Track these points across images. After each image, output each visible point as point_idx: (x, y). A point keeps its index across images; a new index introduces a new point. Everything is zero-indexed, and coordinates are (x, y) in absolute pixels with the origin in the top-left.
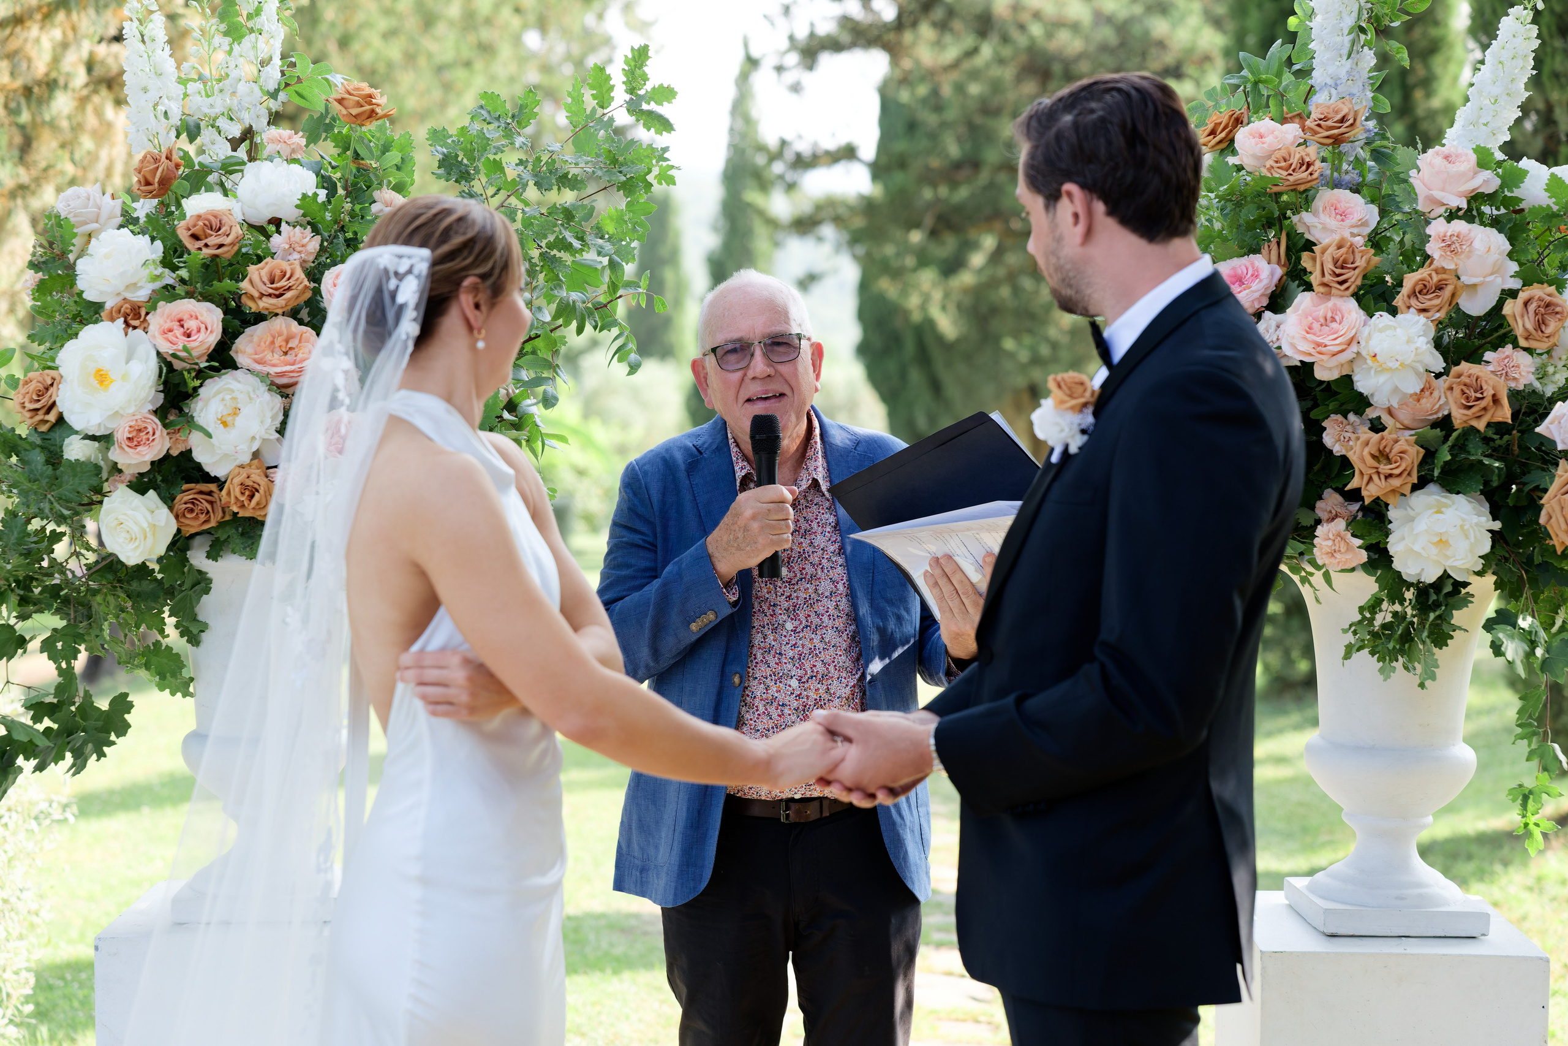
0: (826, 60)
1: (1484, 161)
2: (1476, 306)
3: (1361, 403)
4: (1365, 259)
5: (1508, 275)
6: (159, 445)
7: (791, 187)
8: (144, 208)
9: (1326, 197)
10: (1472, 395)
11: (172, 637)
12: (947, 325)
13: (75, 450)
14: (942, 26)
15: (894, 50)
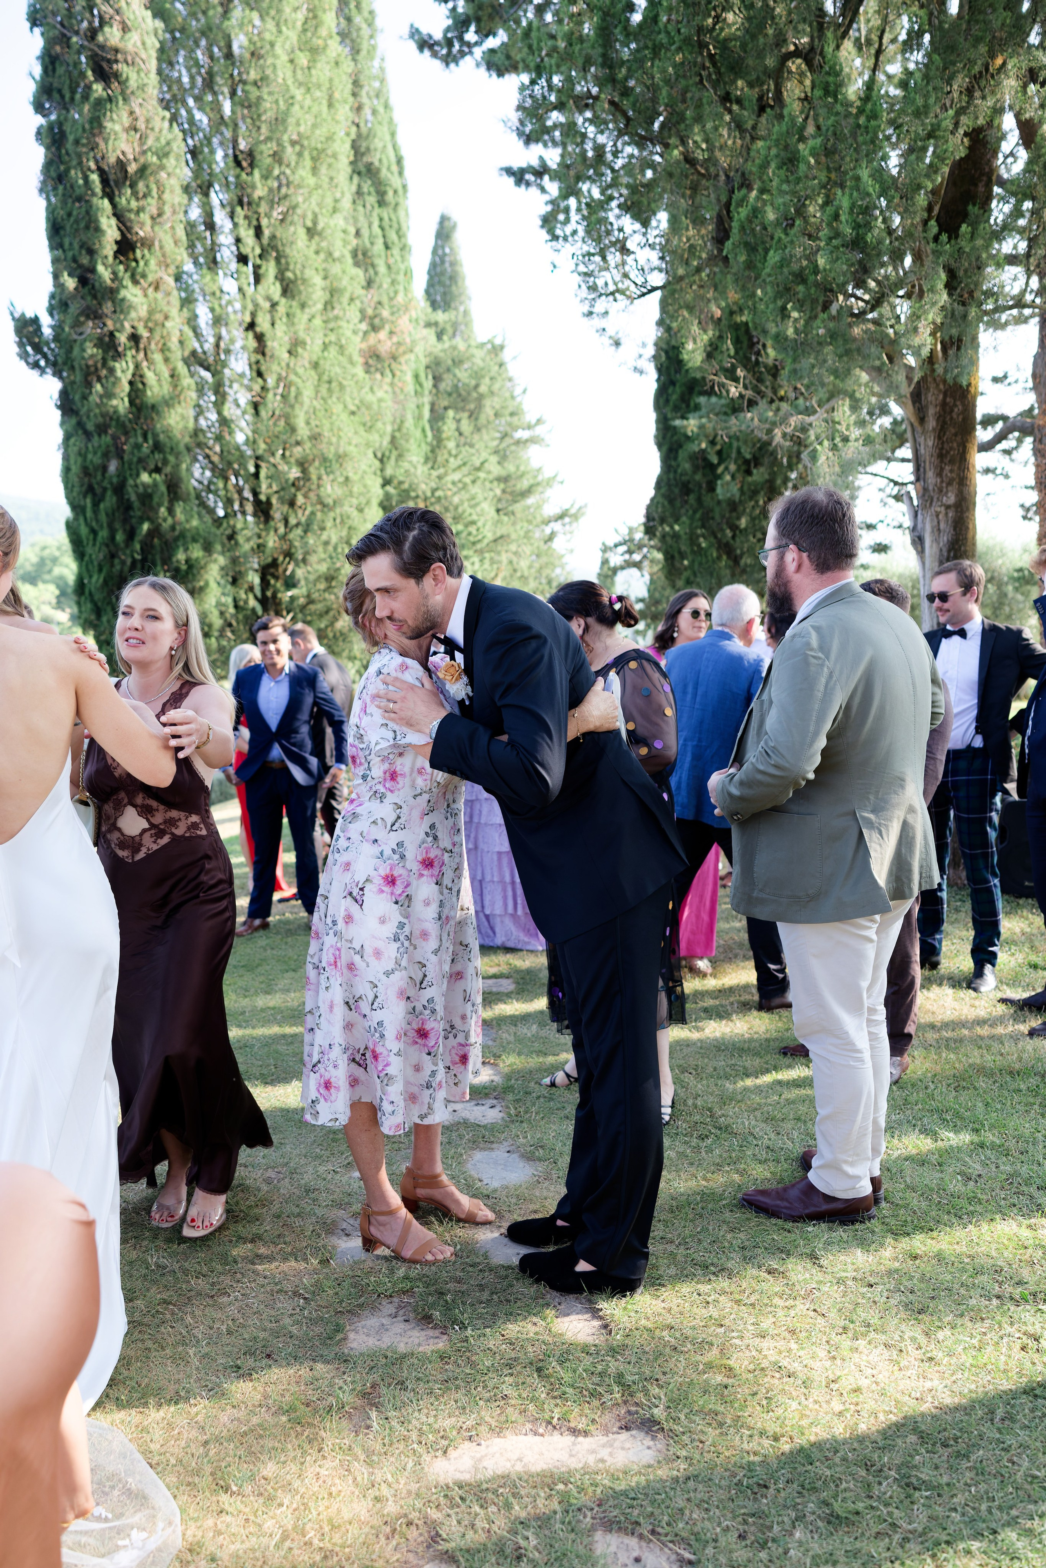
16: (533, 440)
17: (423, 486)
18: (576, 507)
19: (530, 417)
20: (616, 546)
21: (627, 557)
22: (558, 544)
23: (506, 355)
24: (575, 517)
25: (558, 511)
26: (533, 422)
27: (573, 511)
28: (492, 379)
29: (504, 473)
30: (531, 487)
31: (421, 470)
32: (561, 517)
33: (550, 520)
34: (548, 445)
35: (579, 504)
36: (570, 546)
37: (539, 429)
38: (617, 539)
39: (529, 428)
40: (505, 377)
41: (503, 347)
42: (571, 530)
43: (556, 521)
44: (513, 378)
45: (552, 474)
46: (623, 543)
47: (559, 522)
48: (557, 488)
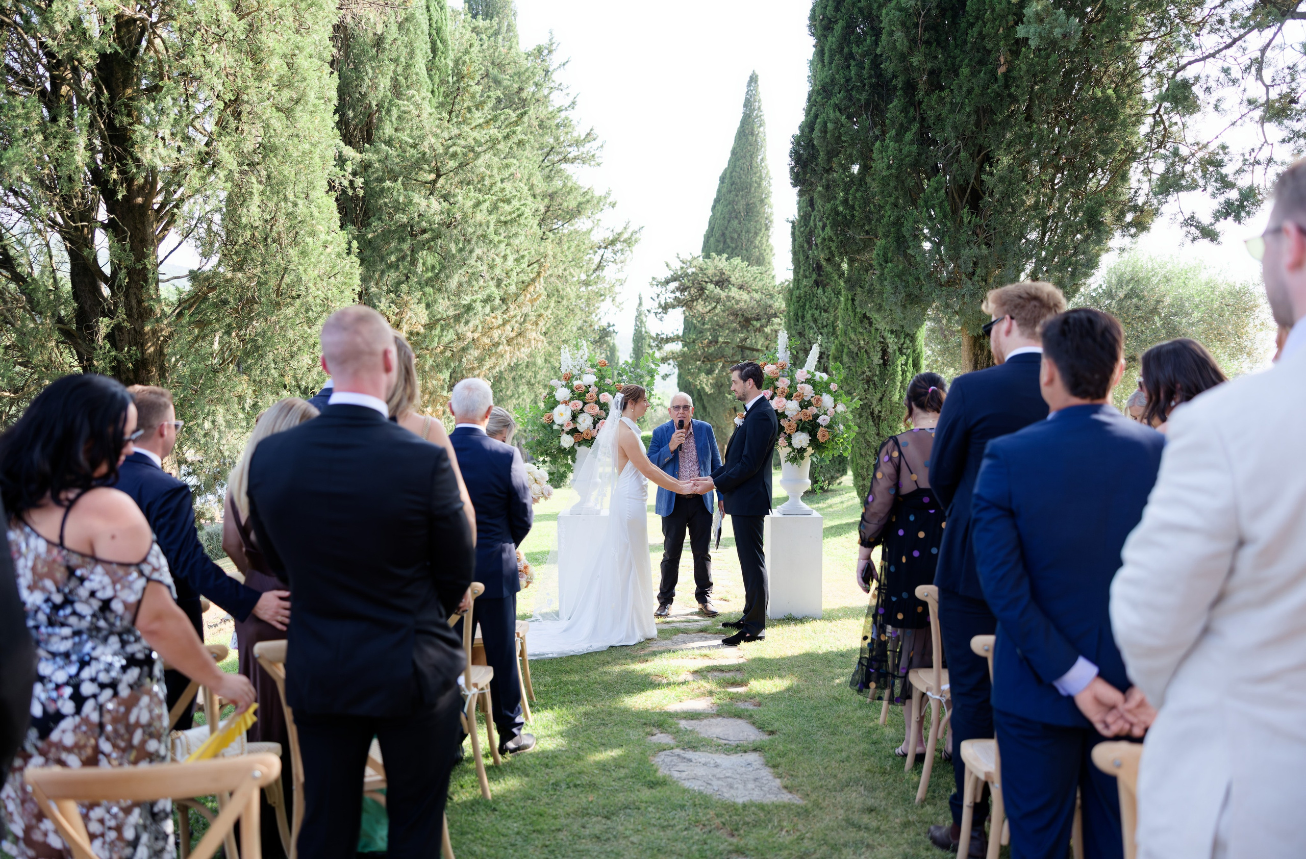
0: (670, 310)
1: (808, 372)
2: (807, 399)
3: (786, 417)
4: (787, 391)
5: (812, 393)
6: (572, 426)
7: (660, 348)
8: (564, 383)
9: (781, 379)
10: (806, 415)
11: (570, 462)
12: (708, 390)
13: (555, 427)
14: (705, 300)
15: (690, 308)
16: (583, 160)
18: (630, 231)
19: (580, 132)
20: (667, 282)
21: (678, 294)
22: (609, 272)
23: (554, 61)
24: (629, 242)
25: (609, 235)
26: (583, 137)
27: (626, 236)
28: (536, 85)
29: (550, 191)
30: (580, 204)
32: (613, 243)
33: (599, 248)
34: (599, 165)
35: (633, 227)
36: (621, 276)
37: (588, 146)
38: (669, 274)
39: (577, 143)
40: (552, 85)
41: (550, 52)
42: (622, 258)
43: (606, 248)
44: (559, 88)
45: (603, 194)
46: (674, 279)
47: (610, 248)
48: (608, 210)
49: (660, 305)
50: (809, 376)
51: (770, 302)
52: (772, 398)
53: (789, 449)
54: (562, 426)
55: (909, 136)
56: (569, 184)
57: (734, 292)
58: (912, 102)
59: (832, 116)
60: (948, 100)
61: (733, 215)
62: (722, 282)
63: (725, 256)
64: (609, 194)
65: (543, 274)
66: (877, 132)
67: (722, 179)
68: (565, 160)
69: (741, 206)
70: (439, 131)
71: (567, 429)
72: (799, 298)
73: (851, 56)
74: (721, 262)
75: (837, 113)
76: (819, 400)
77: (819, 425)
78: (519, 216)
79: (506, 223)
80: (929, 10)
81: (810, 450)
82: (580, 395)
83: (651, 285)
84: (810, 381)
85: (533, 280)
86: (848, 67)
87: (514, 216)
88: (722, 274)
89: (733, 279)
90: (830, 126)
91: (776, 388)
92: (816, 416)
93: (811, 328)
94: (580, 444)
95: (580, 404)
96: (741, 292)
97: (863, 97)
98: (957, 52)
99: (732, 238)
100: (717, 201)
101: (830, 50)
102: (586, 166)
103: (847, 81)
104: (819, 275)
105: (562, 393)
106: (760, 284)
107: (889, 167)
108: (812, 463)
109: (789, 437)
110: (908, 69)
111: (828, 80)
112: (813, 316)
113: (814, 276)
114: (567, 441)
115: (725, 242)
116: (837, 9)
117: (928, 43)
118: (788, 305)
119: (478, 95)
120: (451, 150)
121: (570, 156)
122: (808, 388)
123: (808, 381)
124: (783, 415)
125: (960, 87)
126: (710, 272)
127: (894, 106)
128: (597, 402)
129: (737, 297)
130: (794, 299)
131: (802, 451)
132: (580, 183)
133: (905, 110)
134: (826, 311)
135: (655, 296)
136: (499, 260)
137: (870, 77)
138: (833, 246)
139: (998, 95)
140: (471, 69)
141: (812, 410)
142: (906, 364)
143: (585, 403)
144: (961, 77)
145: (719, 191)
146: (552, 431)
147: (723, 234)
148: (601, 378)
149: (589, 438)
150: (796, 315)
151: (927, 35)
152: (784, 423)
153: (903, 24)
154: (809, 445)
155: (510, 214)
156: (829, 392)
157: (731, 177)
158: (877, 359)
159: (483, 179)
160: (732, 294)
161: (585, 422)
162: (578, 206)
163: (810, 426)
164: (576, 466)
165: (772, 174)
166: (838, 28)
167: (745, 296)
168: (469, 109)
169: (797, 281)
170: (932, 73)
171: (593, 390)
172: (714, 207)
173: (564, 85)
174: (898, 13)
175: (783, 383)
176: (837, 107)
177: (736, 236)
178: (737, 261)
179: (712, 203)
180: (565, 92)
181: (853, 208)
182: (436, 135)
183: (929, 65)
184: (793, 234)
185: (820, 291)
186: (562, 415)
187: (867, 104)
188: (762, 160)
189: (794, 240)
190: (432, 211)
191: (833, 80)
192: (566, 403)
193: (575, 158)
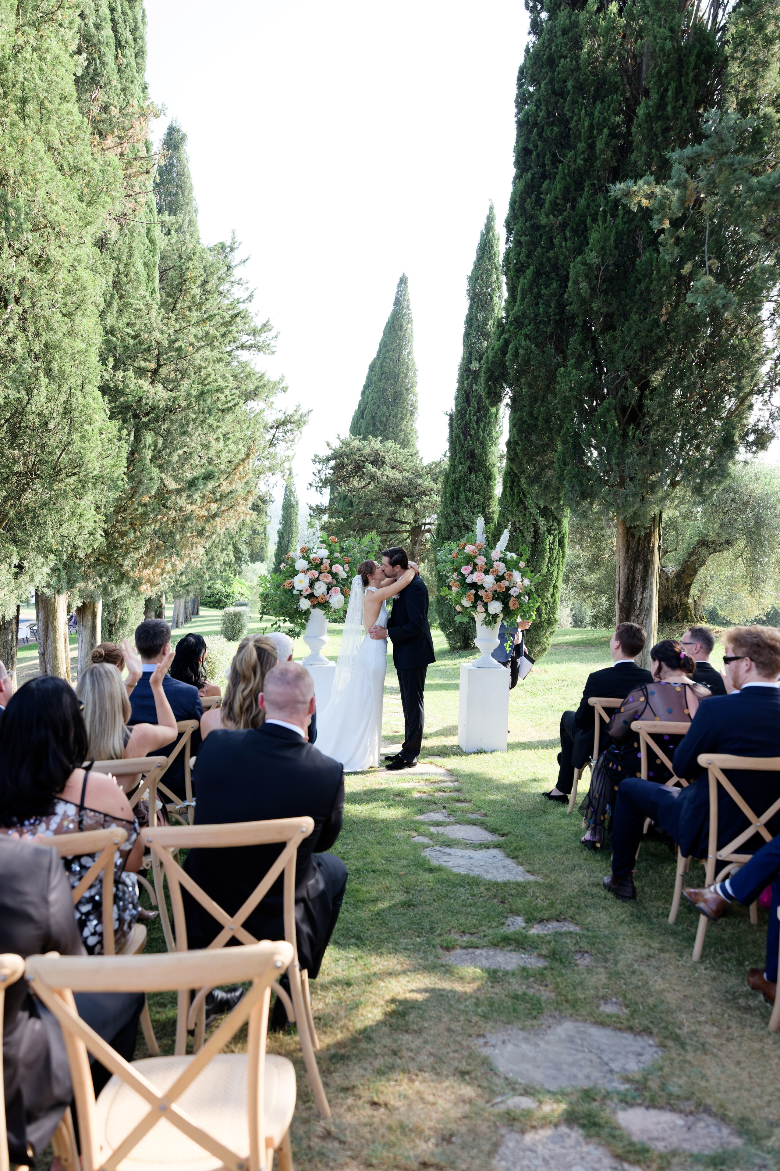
1: (501, 552)
2: (500, 574)
3: (484, 588)
4: (485, 567)
5: (505, 570)
6: (309, 592)
8: (301, 555)
9: (479, 557)
10: (500, 587)
11: (304, 621)
13: (295, 592)
14: (361, 477)
17: (159, 335)
18: (300, 413)
19: (257, 323)
21: (337, 470)
22: (279, 450)
23: (235, 258)
24: (298, 424)
25: (281, 416)
26: (259, 328)
27: (296, 418)
28: (219, 279)
30: (257, 387)
31: (155, 316)
32: (284, 423)
33: (271, 428)
34: (273, 353)
35: (303, 410)
36: (290, 453)
37: (264, 336)
38: (329, 453)
39: (254, 333)
40: (233, 279)
41: (232, 250)
42: (292, 437)
43: (277, 428)
44: (239, 282)
45: (278, 379)
46: (335, 457)
47: (281, 429)
48: (280, 395)
49: (321, 480)
50: (502, 556)
51: (420, 481)
52: (472, 573)
53: (484, 615)
54: (301, 591)
55: (587, 364)
56: (248, 369)
57: (389, 472)
58: (589, 338)
59: (523, 343)
60: (619, 338)
61: (383, 401)
62: (378, 461)
63: (380, 438)
64: (282, 380)
65: (252, 456)
66: (560, 359)
67: (372, 368)
68: (243, 347)
69: (390, 392)
70: (165, 328)
71: (305, 594)
72: (455, 481)
73: (539, 296)
74: (375, 444)
75: (528, 342)
76: (510, 575)
77: (510, 596)
78: (235, 405)
79: (223, 411)
80: (608, 266)
81: (501, 616)
82: (316, 565)
83: (314, 461)
84: (503, 560)
85: (243, 460)
86: (537, 304)
87: (230, 405)
88: (377, 454)
89: (387, 460)
90: (521, 352)
91: (475, 565)
92: (508, 589)
93: (464, 507)
94: (314, 606)
95: (316, 573)
96: (394, 471)
97: (549, 330)
98: (627, 301)
99: (381, 422)
100: (366, 387)
101: (522, 289)
102: (261, 354)
103: (536, 316)
104: (473, 462)
105: (301, 564)
106: (411, 464)
107: (571, 389)
108: (502, 626)
109: (486, 605)
110: (588, 312)
111: (520, 314)
112: (466, 497)
113: (468, 463)
114: (305, 604)
115: (374, 425)
116: (528, 256)
117: (605, 292)
118: (445, 487)
119: (198, 297)
120: (177, 345)
121: (248, 344)
122: (502, 565)
123: (500, 560)
124: (482, 587)
125: (629, 330)
126: (367, 451)
127: (574, 340)
128: (330, 572)
129: (391, 475)
130: (450, 482)
131: (496, 616)
132: (257, 370)
133: (582, 343)
134: (477, 493)
135: (316, 471)
136: (214, 443)
137: (555, 315)
138: (518, 449)
139: (660, 338)
140: (194, 274)
141: (505, 583)
142: (553, 543)
143: (320, 573)
144: (631, 321)
145: (368, 378)
146: (293, 596)
147: (373, 417)
148: (332, 552)
149: (323, 601)
150: (452, 495)
151: (604, 286)
152: (481, 593)
153: (587, 276)
154: (502, 611)
155: (226, 403)
156: (518, 569)
157: (382, 367)
158: (529, 538)
159: (199, 369)
160: (387, 473)
161: (320, 589)
162: (256, 390)
163: (503, 597)
164: (309, 625)
165: (417, 366)
166: (530, 272)
167: (398, 476)
168: (190, 309)
169: (453, 466)
170: (608, 316)
171: (327, 562)
172: (363, 393)
173: (244, 280)
174: (583, 267)
175: (481, 561)
176: (527, 337)
177: (384, 420)
178: (390, 444)
179: (361, 389)
180: (245, 286)
181: (537, 419)
182: (162, 332)
183: (606, 310)
184: (451, 425)
185: (473, 476)
186: (301, 582)
187: (551, 336)
188: (409, 353)
189: (451, 431)
190: (158, 398)
191: (524, 314)
192: (305, 572)
193: (251, 346)
